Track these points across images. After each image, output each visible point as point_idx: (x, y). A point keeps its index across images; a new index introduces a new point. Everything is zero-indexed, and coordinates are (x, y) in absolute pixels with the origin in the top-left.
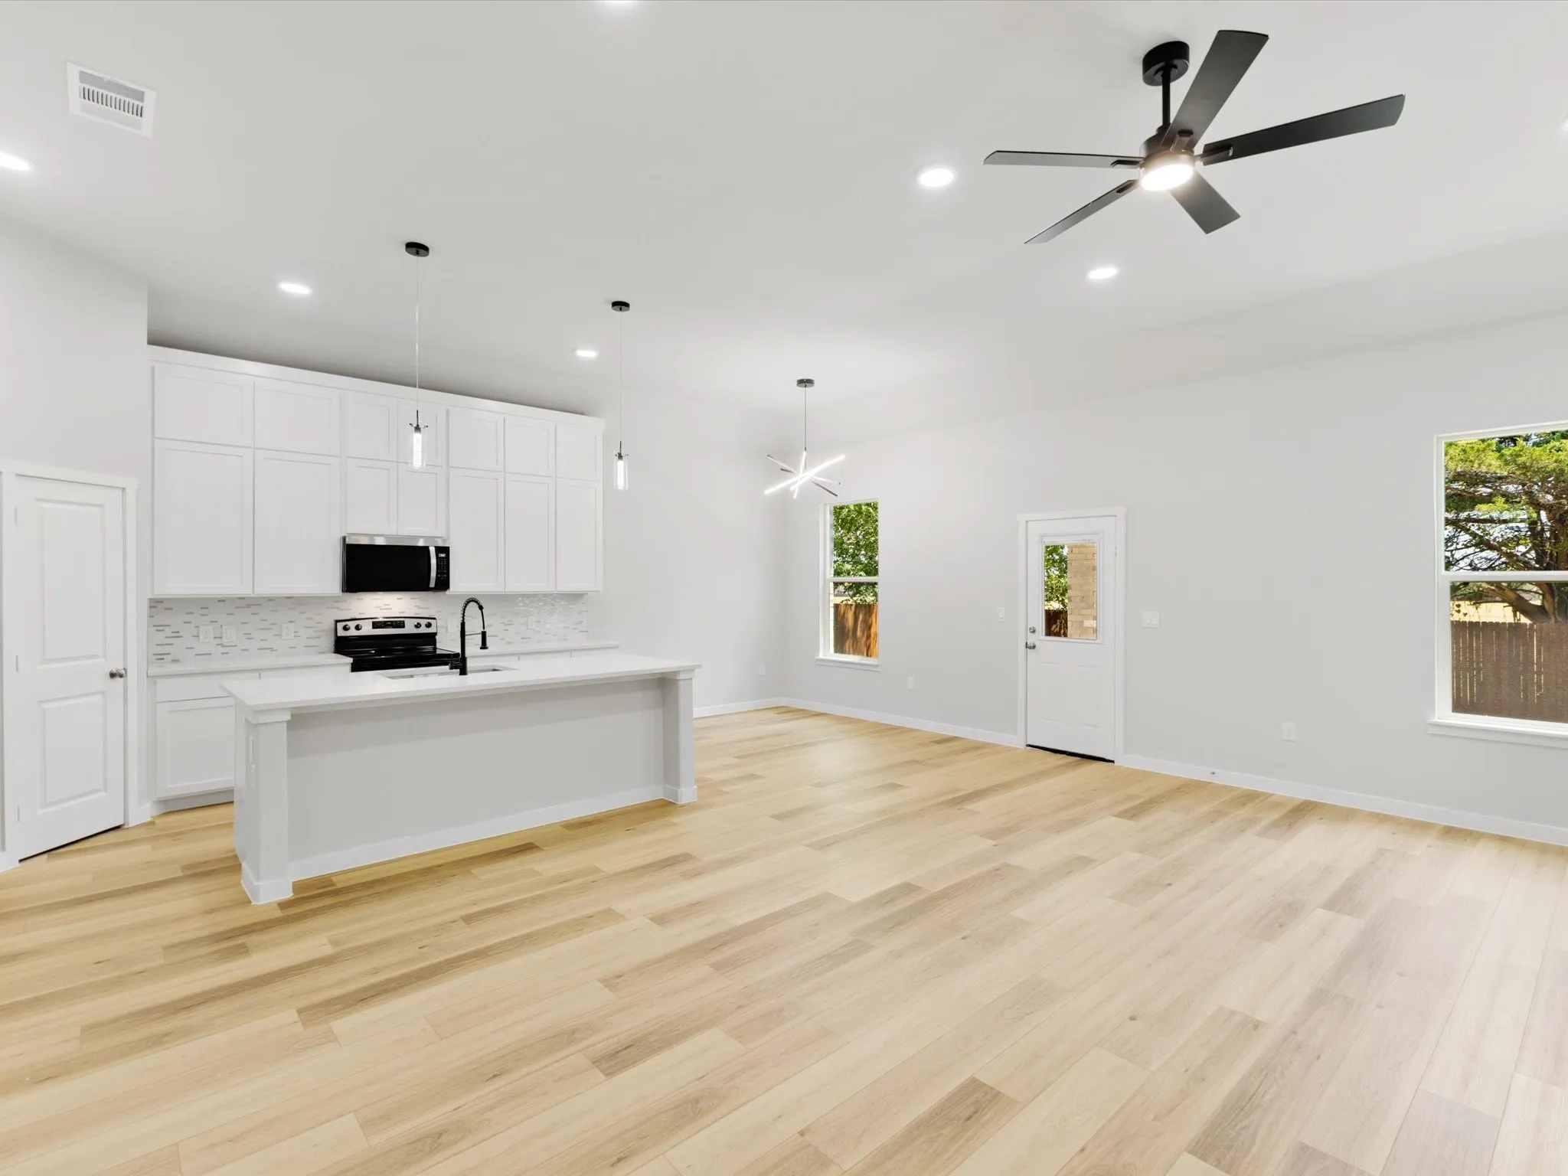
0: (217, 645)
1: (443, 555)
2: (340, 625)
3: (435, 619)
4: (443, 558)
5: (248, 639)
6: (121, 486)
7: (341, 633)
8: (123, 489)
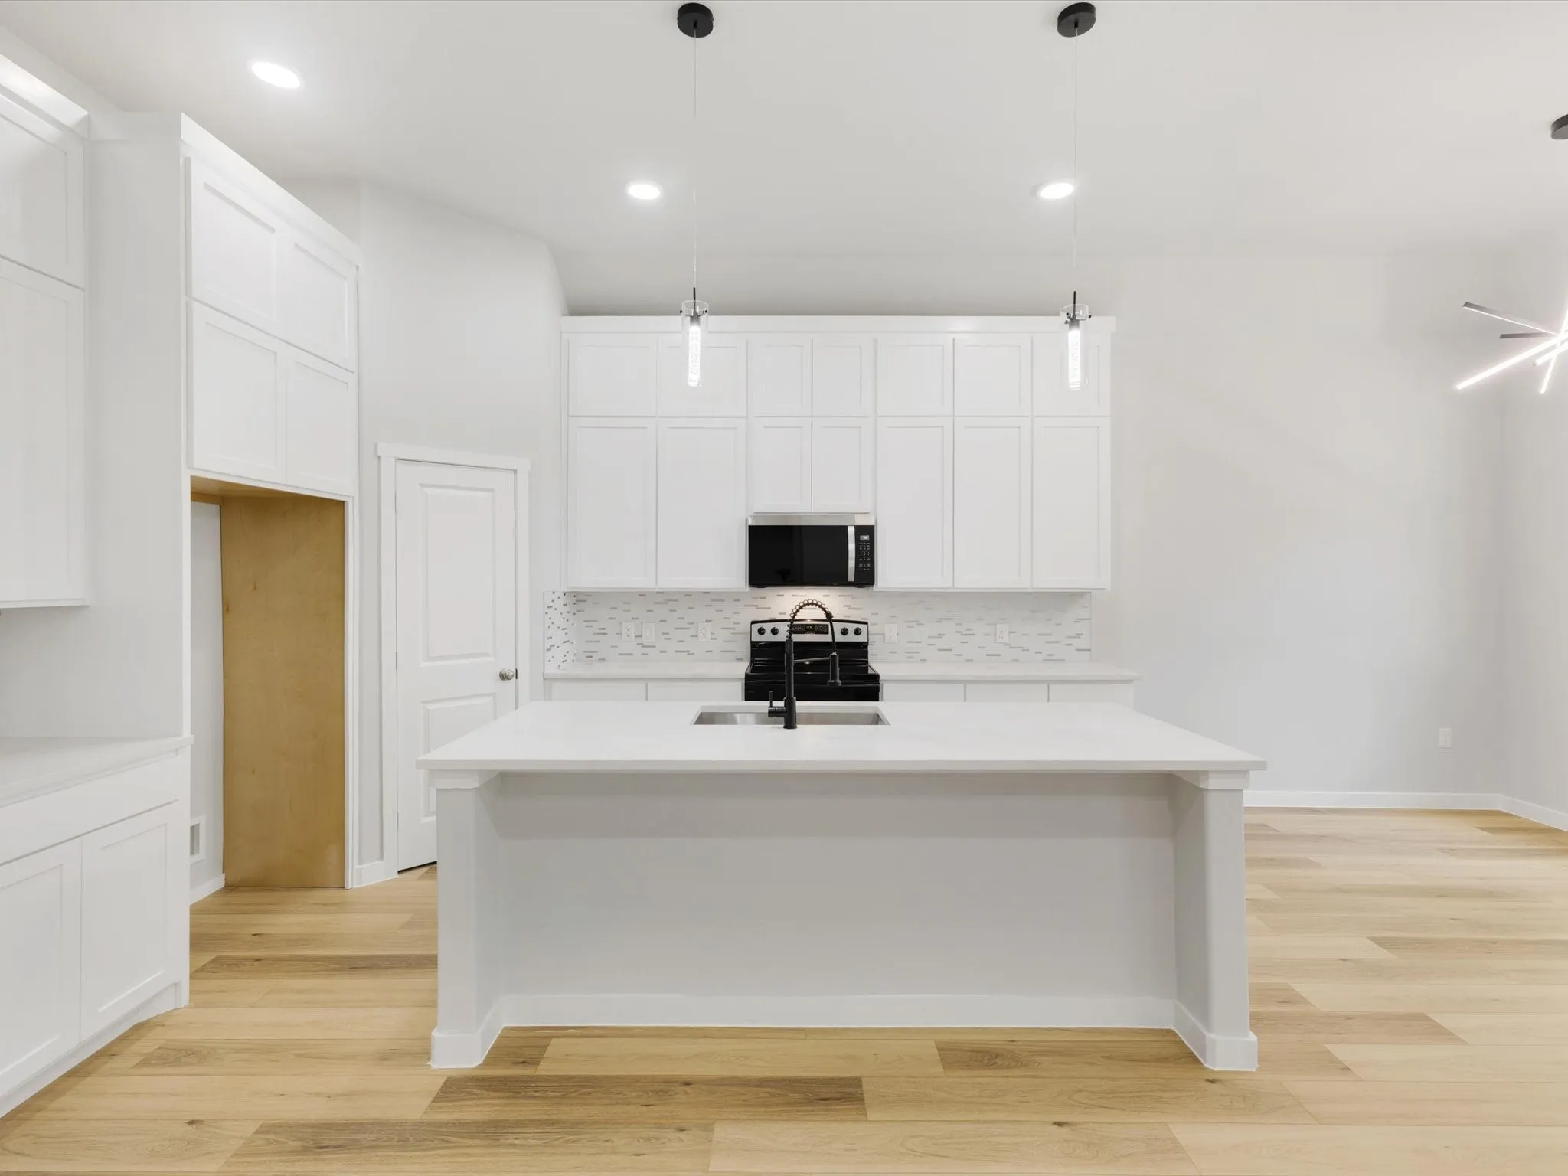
0: (638, 644)
1: (866, 538)
2: (756, 627)
3: (866, 623)
4: (865, 541)
5: (665, 639)
6: (513, 468)
7: (757, 638)
8: (515, 471)
